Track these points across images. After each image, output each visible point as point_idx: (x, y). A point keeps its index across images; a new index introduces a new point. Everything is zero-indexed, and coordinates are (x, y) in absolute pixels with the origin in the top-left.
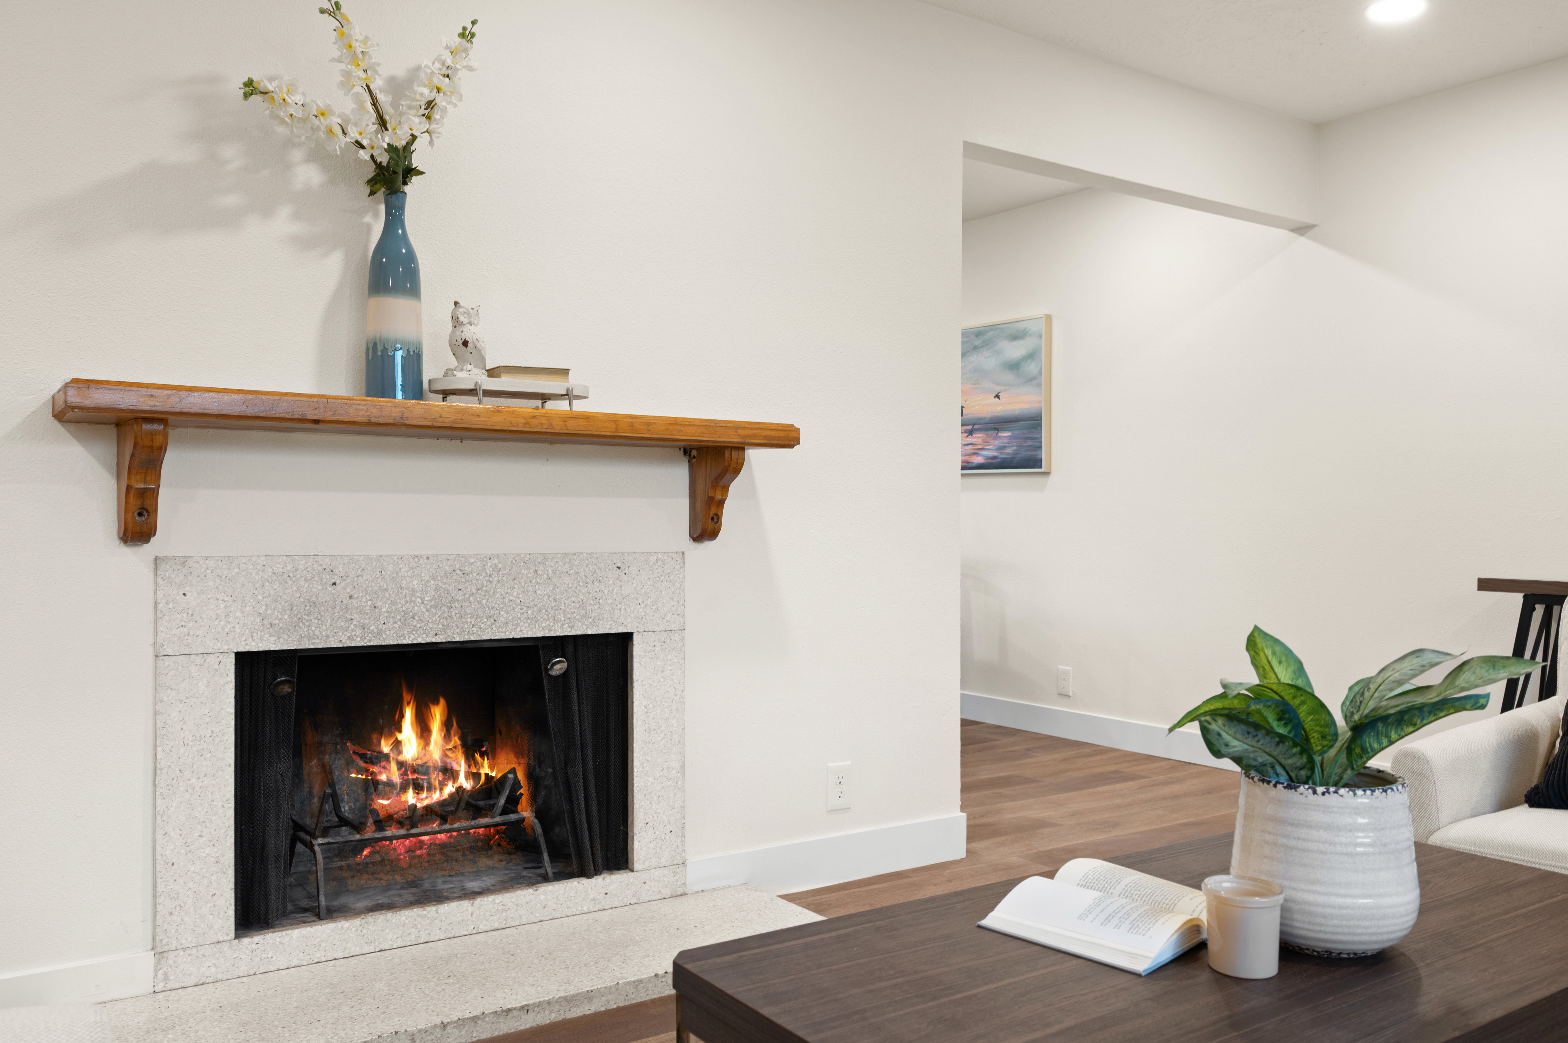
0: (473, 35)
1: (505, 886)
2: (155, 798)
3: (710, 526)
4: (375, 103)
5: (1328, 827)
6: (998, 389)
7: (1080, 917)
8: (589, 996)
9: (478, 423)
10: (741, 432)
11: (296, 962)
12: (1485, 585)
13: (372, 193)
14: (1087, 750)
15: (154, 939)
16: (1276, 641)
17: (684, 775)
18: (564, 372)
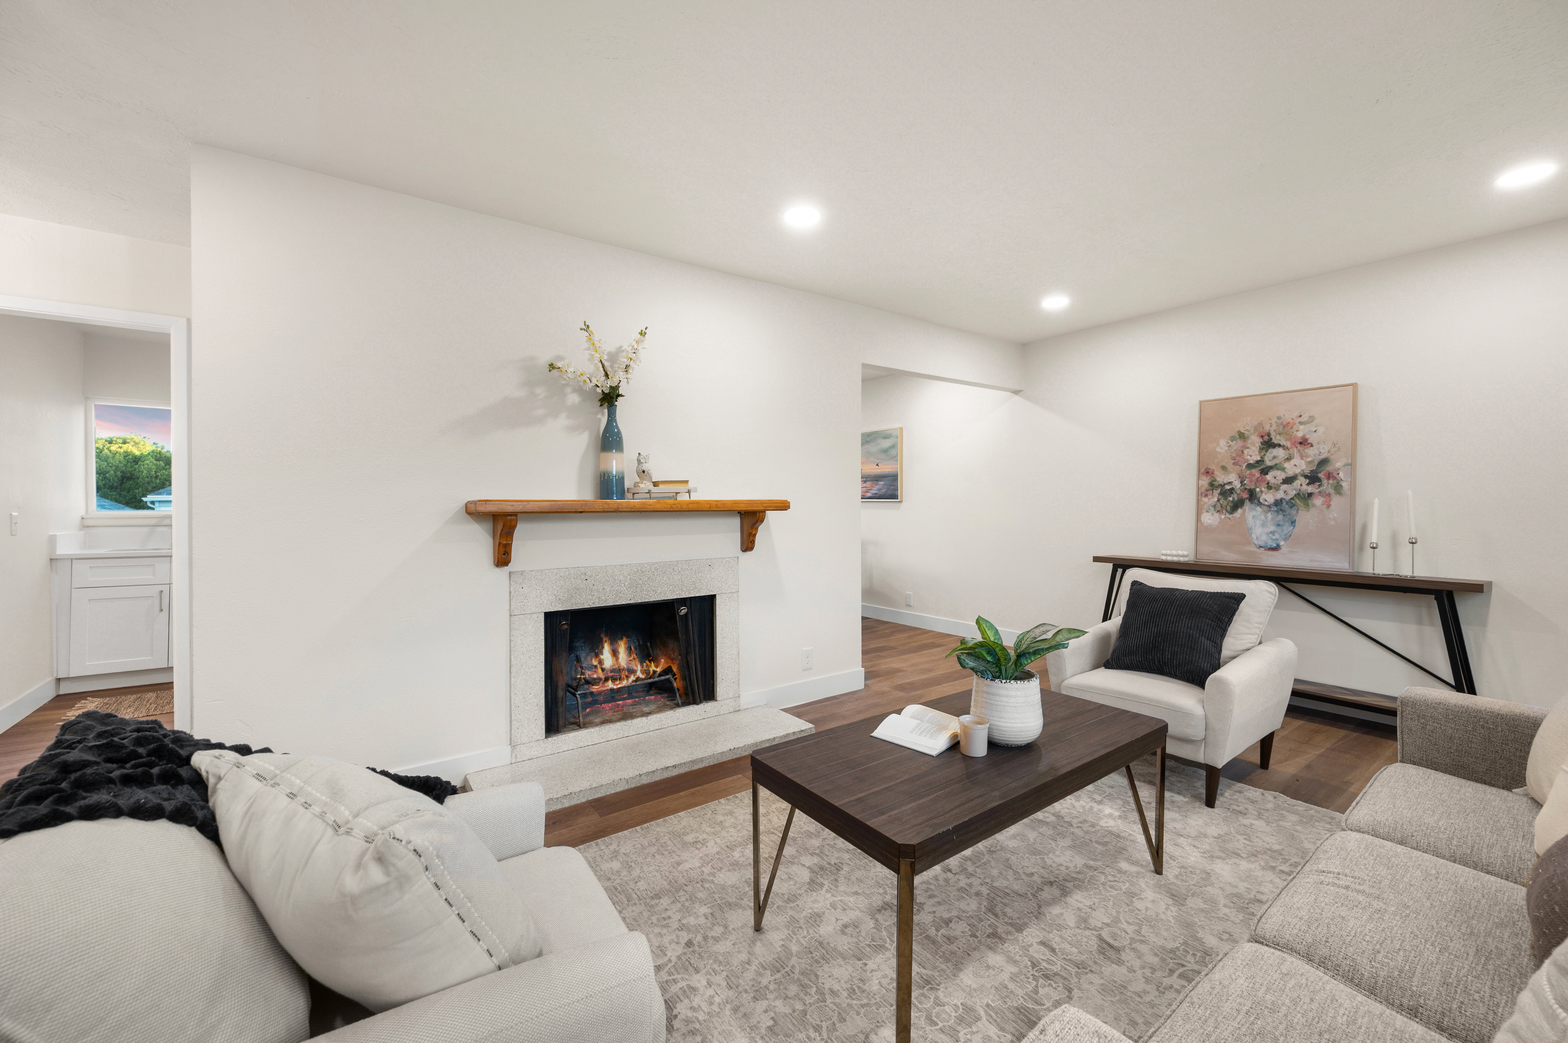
0: (645, 333)
1: (660, 710)
2: (510, 678)
3: (750, 545)
4: (603, 366)
5: (1007, 696)
6: (878, 461)
7: (911, 732)
8: (701, 760)
9: (650, 508)
10: (764, 505)
11: (571, 748)
12: (1096, 559)
13: (601, 405)
14: (919, 632)
15: (511, 740)
16: (987, 621)
17: (739, 657)
18: (687, 482)
